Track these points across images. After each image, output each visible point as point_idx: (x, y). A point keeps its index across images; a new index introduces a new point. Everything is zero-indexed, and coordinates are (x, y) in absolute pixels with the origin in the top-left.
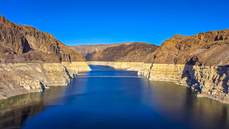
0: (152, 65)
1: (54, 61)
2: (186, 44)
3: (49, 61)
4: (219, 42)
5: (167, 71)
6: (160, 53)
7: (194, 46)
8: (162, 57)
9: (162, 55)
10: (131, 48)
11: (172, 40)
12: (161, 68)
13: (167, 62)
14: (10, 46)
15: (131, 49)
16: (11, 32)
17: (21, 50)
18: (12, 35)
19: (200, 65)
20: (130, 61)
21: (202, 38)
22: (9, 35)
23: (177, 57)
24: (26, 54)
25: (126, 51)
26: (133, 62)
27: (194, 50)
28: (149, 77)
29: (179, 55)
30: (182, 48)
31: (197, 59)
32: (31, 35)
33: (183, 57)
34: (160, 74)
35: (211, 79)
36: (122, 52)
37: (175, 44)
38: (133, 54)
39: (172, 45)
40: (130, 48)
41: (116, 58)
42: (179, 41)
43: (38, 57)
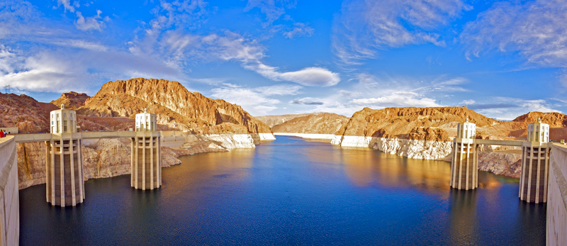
0: (343, 137)
1: (243, 132)
2: (375, 118)
3: (238, 133)
4: (401, 117)
7: (381, 120)
8: (353, 129)
9: (352, 127)
14: (206, 119)
16: (207, 107)
17: (214, 123)
18: (208, 109)
19: (387, 137)
21: (388, 112)
22: (205, 109)
23: (367, 129)
24: (219, 126)
25: (315, 122)
27: (382, 123)
29: (369, 128)
30: (371, 121)
31: (384, 132)
32: (221, 108)
33: (372, 130)
35: (395, 150)
37: (365, 117)
39: (362, 117)
42: (369, 113)
43: (228, 128)
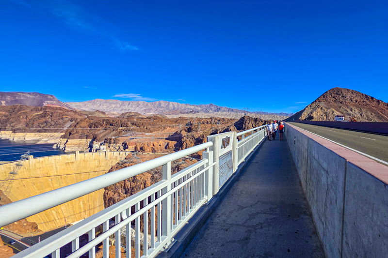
0: (67, 141)
2: (95, 126)
4: (111, 127)
5: (80, 144)
6: (75, 131)
7: (100, 128)
9: (77, 133)
10: (39, 113)
11: (86, 120)
12: (75, 142)
13: (81, 138)
15: (38, 115)
20: (39, 131)
23: (88, 134)
25: (30, 117)
26: (45, 132)
28: (65, 149)
29: (90, 133)
30: (92, 127)
33: (91, 135)
34: (74, 146)
36: (21, 117)
37: (88, 124)
38: (43, 123)
39: (86, 124)
40: (37, 113)
41: (9, 125)
